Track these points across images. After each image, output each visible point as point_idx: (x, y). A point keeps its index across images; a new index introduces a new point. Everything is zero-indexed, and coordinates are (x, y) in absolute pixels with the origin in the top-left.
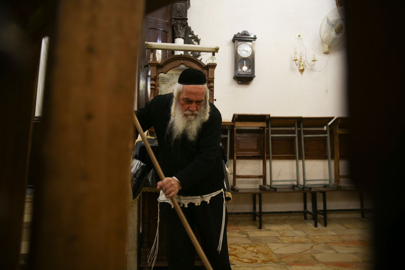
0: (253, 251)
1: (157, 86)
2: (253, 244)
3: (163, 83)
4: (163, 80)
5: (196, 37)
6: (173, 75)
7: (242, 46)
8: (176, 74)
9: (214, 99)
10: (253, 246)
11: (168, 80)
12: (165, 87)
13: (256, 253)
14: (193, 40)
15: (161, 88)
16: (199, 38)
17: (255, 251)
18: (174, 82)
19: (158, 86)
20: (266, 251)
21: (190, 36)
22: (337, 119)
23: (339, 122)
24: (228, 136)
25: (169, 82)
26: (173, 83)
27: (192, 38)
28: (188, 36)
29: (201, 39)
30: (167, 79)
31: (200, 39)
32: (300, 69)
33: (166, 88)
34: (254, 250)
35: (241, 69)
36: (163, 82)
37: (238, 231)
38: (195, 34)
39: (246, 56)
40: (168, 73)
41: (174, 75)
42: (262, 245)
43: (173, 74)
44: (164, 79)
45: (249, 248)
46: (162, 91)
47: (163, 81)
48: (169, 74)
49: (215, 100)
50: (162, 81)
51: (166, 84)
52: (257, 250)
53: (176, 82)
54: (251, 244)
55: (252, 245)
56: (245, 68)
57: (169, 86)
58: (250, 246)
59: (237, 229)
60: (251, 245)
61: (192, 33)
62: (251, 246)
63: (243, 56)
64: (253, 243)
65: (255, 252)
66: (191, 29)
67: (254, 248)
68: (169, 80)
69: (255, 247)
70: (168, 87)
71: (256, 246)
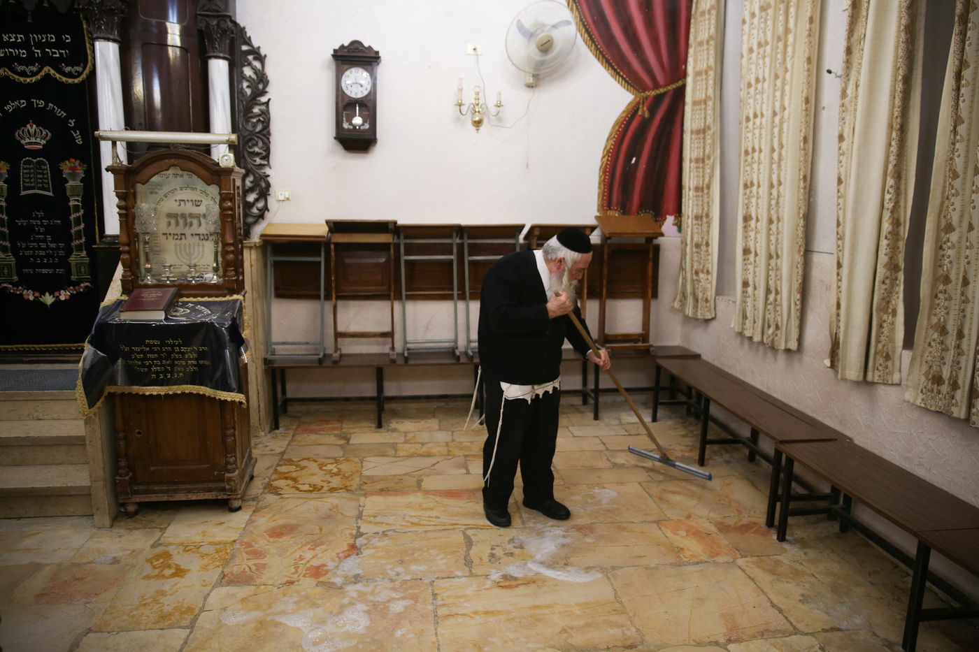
4: (151, 187)
5: (257, 51)
7: (351, 73)
8: (174, 174)
11: (160, 186)
14: (250, 58)
16: (263, 53)
18: (172, 190)
21: (245, 48)
24: (322, 259)
26: (170, 192)
27: (248, 52)
28: (241, 48)
29: (267, 55)
30: (158, 185)
31: (265, 56)
32: (474, 120)
35: (348, 124)
38: (256, 44)
39: (360, 96)
41: (172, 176)
44: (152, 185)
46: (142, 215)
47: (151, 189)
48: (161, 176)
50: (148, 189)
53: (176, 189)
54: (338, 459)
56: (358, 120)
57: (163, 198)
61: (248, 42)
62: (336, 462)
63: (353, 95)
64: (343, 456)
66: (246, 32)
68: (162, 186)
70: (161, 198)
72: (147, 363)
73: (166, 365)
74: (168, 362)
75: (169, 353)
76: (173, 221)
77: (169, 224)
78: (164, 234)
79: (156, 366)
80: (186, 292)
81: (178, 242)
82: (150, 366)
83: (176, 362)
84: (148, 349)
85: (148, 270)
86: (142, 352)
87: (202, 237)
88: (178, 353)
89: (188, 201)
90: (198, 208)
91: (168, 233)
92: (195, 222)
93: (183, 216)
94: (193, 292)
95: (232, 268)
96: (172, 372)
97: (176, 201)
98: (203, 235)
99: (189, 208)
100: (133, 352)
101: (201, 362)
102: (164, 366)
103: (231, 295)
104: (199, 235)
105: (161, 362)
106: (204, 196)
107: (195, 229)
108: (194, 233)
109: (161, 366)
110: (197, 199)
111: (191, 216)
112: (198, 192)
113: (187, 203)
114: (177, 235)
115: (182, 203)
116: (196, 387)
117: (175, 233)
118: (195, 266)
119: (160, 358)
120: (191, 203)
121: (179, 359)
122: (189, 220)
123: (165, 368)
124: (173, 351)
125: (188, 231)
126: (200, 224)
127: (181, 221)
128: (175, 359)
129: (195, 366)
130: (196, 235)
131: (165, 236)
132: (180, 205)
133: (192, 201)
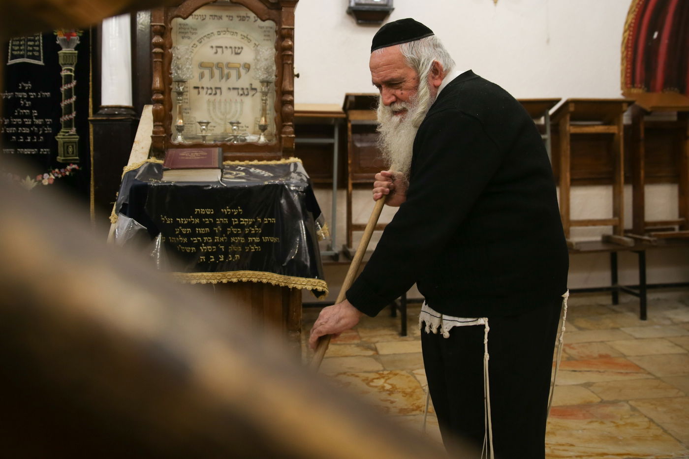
0: (383, 387)
1: (168, 46)
2: (385, 372)
3: (183, 38)
4: (183, 30)
6: (204, 19)
8: (211, 16)
9: (296, 72)
10: (383, 377)
11: (194, 30)
12: (187, 47)
13: (388, 392)
15: (177, 51)
17: (388, 387)
18: (208, 35)
19: (171, 47)
20: (410, 388)
22: (567, 103)
23: (572, 108)
24: (335, 141)
25: (196, 33)
26: (205, 36)
30: (192, 28)
33: (187, 49)
34: (386, 385)
36: (183, 35)
37: (356, 341)
40: (194, 14)
41: (208, 17)
42: (404, 373)
43: (204, 17)
44: (185, 29)
45: (375, 381)
46: (179, 57)
47: (183, 33)
48: (197, 17)
49: (298, 76)
50: (180, 32)
51: (189, 38)
52: (391, 385)
53: (212, 33)
54: (381, 372)
55: (383, 374)
57: (197, 43)
58: (378, 376)
59: (354, 338)
60: (380, 374)
62: (382, 376)
64: (384, 370)
65: (387, 390)
67: (385, 382)
68: (196, 30)
69: (389, 379)
70: (194, 44)
71: (390, 376)
72: (195, 240)
73: (219, 243)
74: (222, 239)
75: (225, 227)
76: (207, 72)
77: (202, 76)
78: (196, 88)
79: (207, 244)
80: (229, 154)
81: (212, 98)
82: (199, 245)
83: (233, 239)
84: (197, 221)
85: (180, 129)
86: (189, 225)
87: (241, 92)
88: (236, 226)
89: (226, 47)
90: (237, 56)
91: (200, 86)
92: (234, 73)
93: (219, 66)
94: (238, 154)
95: (290, 123)
96: (226, 254)
97: (212, 47)
98: (243, 89)
99: (227, 57)
100: (177, 224)
101: (266, 239)
102: (216, 244)
103: (287, 157)
104: (238, 89)
105: (213, 239)
106: (246, 42)
107: (233, 82)
108: (231, 87)
109: (213, 244)
110: (237, 46)
111: (228, 65)
112: (239, 37)
113: (224, 49)
114: (211, 88)
115: (220, 50)
116: (257, 273)
117: (209, 87)
118: (238, 123)
119: (212, 234)
120: (229, 50)
121: (237, 235)
122: (226, 71)
123: (218, 248)
124: (230, 224)
125: (224, 85)
126: (239, 77)
127: (217, 72)
128: (232, 235)
129: (257, 244)
130: (234, 89)
131: (196, 91)
132: (216, 53)
133: (231, 47)
